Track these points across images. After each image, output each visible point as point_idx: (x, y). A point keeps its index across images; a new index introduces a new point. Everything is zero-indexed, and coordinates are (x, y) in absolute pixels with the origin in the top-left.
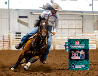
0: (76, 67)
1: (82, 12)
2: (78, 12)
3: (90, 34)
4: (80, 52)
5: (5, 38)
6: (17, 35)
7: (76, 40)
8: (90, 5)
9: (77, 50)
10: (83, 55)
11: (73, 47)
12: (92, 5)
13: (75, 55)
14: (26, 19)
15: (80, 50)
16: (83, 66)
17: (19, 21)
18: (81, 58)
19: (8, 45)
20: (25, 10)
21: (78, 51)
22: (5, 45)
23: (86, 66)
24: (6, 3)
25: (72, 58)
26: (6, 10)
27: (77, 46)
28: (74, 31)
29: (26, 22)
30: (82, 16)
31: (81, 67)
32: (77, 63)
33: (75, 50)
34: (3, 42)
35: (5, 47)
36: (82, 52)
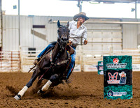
0: (115, 95)
1: (121, 20)
2: (116, 19)
3: (132, 51)
4: (120, 74)
5: (13, 56)
6: (31, 51)
7: (114, 58)
8: (133, 10)
9: (115, 71)
10: (124, 78)
11: (110, 67)
12: (135, 10)
13: (113, 78)
14: (43, 29)
15: (120, 71)
16: (124, 93)
17: (33, 32)
18: (121, 82)
19: (17, 65)
20: (42, 17)
21: (117, 73)
22: (13, 65)
23: (128, 93)
24: (15, 7)
25: (109, 82)
26: (16, 16)
27: (116, 65)
28: (110, 46)
29: (43, 33)
30: (121, 25)
31: (121, 95)
32: (116, 89)
33: (113, 71)
34: (10, 62)
35: (14, 68)
36: (123, 74)
